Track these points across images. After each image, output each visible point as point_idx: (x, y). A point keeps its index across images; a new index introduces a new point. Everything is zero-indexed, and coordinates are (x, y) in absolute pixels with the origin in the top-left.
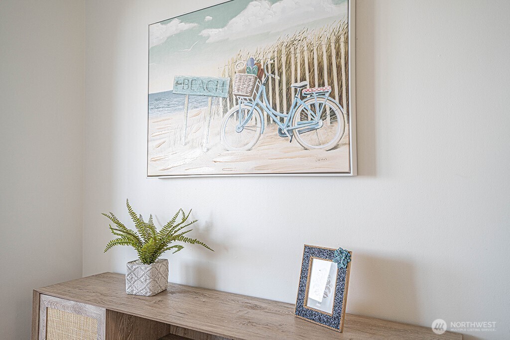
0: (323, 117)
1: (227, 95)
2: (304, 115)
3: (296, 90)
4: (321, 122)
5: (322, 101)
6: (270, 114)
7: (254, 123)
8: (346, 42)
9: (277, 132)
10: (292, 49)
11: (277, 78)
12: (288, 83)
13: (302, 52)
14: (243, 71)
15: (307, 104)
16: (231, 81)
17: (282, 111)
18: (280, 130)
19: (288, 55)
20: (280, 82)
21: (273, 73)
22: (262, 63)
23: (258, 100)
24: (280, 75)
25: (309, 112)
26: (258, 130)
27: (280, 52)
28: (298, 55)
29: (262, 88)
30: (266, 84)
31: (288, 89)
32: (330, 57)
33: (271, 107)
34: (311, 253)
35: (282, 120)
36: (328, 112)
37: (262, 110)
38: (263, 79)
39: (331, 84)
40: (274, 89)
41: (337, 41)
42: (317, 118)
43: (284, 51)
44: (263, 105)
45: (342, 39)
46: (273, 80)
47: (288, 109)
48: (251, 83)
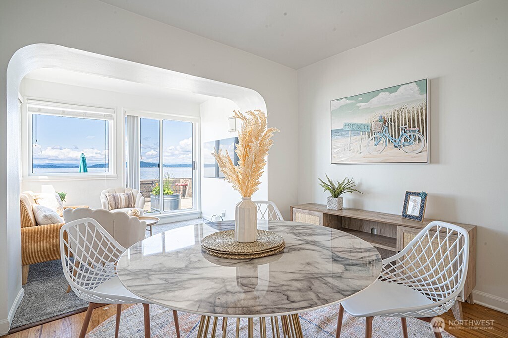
0: (415, 140)
1: (369, 131)
2: (406, 139)
3: (402, 129)
4: (414, 142)
5: (414, 133)
6: (390, 139)
7: (382, 142)
8: (426, 110)
9: (393, 146)
10: (400, 112)
11: (393, 124)
12: (398, 126)
13: (405, 114)
14: (377, 121)
15: (408, 135)
16: (371, 125)
17: (395, 138)
18: (395, 145)
19: (398, 115)
20: (395, 126)
21: (391, 122)
22: (386, 118)
23: (384, 133)
24: (395, 123)
25: (408, 138)
26: (384, 145)
27: (394, 113)
28: (403, 115)
29: (386, 128)
30: (388, 126)
31: (399, 129)
32: (418, 116)
33: (390, 136)
34: (409, 194)
35: (396, 141)
36: (417, 138)
37: (386, 137)
38: (387, 124)
39: (419, 126)
40: (392, 129)
41: (422, 109)
42: (412, 141)
43: (396, 113)
44: (387, 135)
45: (424, 109)
46: (391, 125)
47: (398, 137)
48: (381, 126)
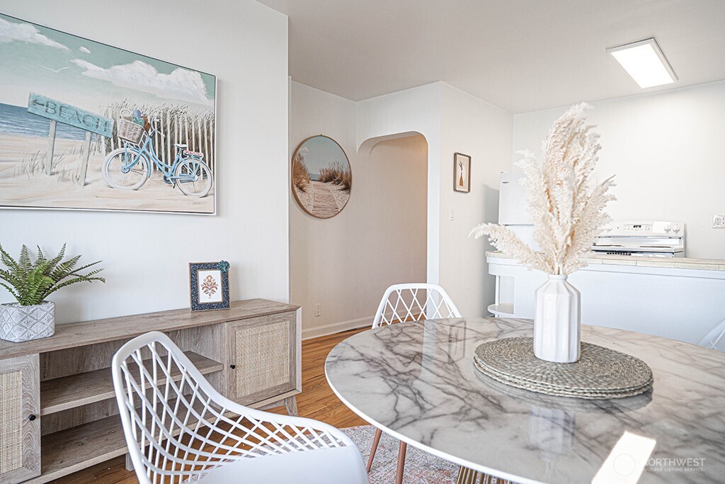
0: (198, 173)
1: (110, 136)
2: (184, 170)
3: (178, 150)
4: (196, 176)
5: (197, 162)
6: (157, 163)
7: (141, 168)
8: (214, 127)
9: (163, 178)
10: (176, 117)
11: (163, 135)
12: (172, 142)
13: (184, 122)
14: (130, 119)
15: (187, 162)
16: (115, 123)
17: (166, 163)
18: (165, 178)
19: (172, 120)
20: (165, 139)
21: (159, 130)
22: (149, 118)
23: (144, 148)
24: (166, 133)
25: (188, 168)
26: (145, 174)
27: (165, 115)
28: (180, 123)
29: (148, 139)
30: (153, 137)
31: (172, 147)
32: (203, 133)
33: (157, 157)
34: (195, 268)
35: (167, 170)
36: (201, 171)
37: (149, 158)
38: (150, 133)
39: (204, 152)
40: (160, 143)
41: (208, 123)
42: (194, 174)
43: (168, 116)
44: (151, 154)
45: (211, 124)
46: (159, 136)
47: (172, 163)
48: (138, 133)
